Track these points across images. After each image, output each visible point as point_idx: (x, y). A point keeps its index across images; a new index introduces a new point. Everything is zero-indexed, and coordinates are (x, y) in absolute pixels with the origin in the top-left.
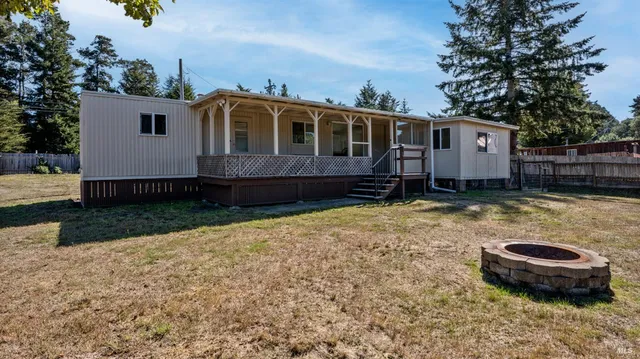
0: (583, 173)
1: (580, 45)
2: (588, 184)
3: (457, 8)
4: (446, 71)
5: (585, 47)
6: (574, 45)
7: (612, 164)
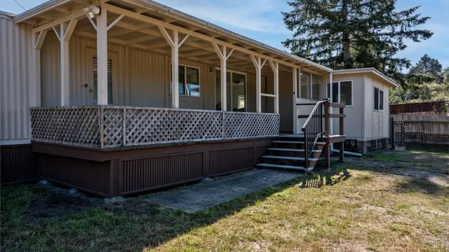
0: (414, 130)
1: (407, 13)
2: (418, 140)
4: (291, 28)
5: (411, 16)
6: (402, 13)
7: (440, 123)
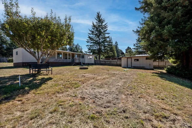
3: (90, 31)
4: (88, 43)
